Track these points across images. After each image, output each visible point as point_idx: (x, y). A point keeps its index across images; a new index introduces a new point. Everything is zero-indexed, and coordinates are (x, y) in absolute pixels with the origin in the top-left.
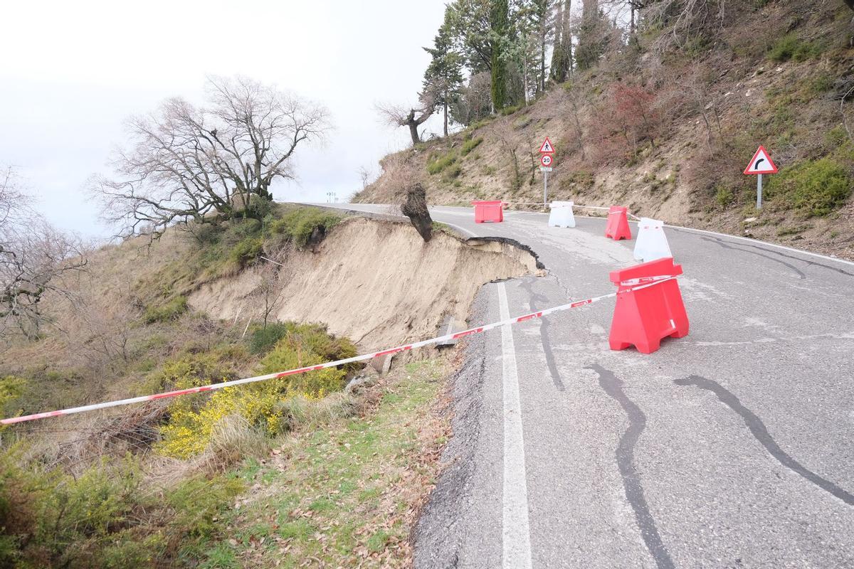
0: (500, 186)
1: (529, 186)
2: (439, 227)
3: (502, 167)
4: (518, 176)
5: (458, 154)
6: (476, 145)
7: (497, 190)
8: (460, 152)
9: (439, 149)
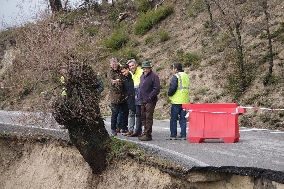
0: (209, 85)
1: (262, 87)
2: (122, 148)
3: (212, 53)
4: (243, 68)
5: (130, 32)
6: (162, 18)
7: (204, 92)
8: (133, 29)
9: (97, 23)
